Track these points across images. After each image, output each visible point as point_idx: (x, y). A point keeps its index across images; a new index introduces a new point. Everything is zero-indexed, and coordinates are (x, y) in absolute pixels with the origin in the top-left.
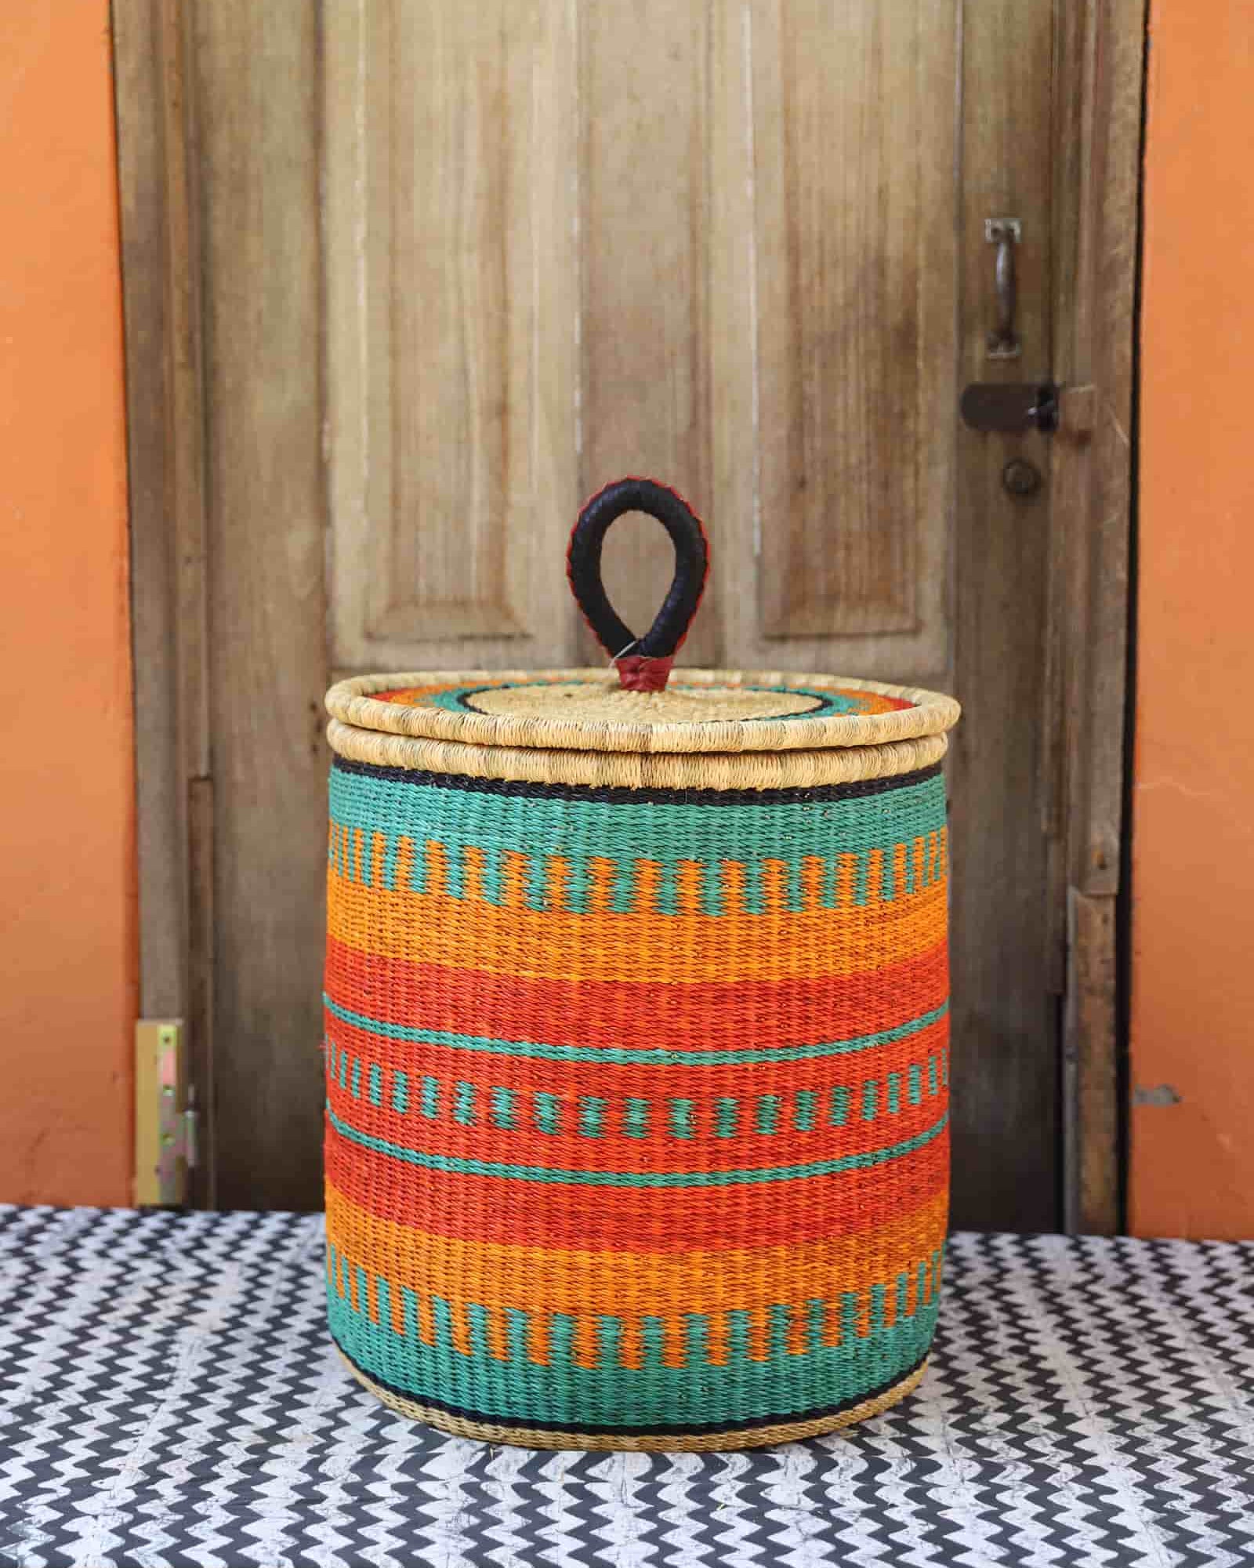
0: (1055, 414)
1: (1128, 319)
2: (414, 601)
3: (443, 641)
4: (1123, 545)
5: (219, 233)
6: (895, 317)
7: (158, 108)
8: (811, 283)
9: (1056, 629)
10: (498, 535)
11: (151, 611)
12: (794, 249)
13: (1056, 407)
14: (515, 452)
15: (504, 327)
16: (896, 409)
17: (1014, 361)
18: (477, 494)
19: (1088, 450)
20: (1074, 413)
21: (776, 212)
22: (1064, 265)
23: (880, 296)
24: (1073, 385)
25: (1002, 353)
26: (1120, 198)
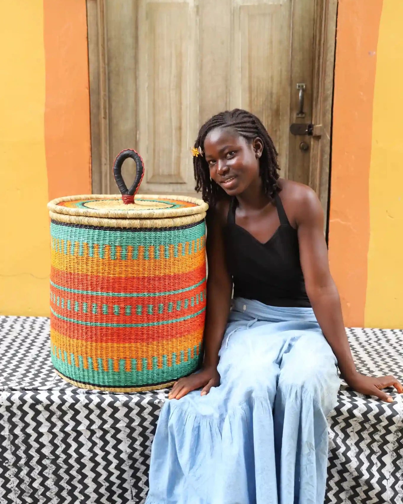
0: (312, 131)
1: (330, 109)
2: (159, 175)
3: (165, 183)
4: (328, 163)
5: (113, 86)
6: (275, 107)
7: (98, 56)
8: (255, 99)
9: (311, 183)
10: (179, 159)
11: (96, 177)
12: (250, 90)
13: (313, 129)
14: (183, 139)
15: (181, 108)
16: (275, 129)
17: (304, 118)
18: (174, 148)
19: (320, 140)
20: (316, 132)
21: (246, 82)
22: (315, 95)
23: (271, 102)
24: (316, 124)
25: (300, 115)
26: (329, 80)
